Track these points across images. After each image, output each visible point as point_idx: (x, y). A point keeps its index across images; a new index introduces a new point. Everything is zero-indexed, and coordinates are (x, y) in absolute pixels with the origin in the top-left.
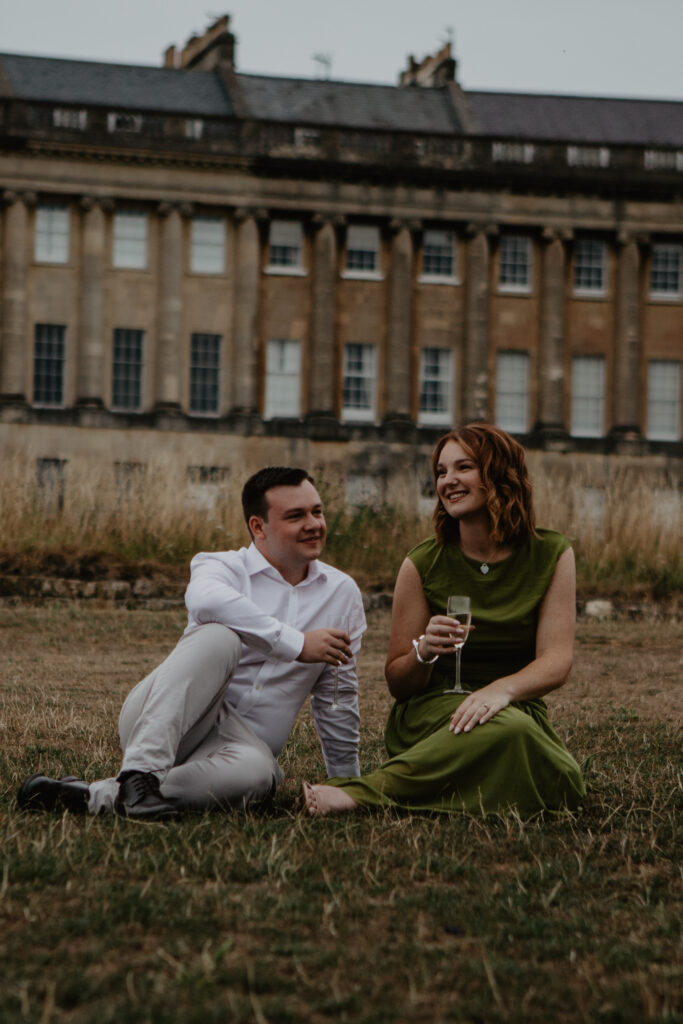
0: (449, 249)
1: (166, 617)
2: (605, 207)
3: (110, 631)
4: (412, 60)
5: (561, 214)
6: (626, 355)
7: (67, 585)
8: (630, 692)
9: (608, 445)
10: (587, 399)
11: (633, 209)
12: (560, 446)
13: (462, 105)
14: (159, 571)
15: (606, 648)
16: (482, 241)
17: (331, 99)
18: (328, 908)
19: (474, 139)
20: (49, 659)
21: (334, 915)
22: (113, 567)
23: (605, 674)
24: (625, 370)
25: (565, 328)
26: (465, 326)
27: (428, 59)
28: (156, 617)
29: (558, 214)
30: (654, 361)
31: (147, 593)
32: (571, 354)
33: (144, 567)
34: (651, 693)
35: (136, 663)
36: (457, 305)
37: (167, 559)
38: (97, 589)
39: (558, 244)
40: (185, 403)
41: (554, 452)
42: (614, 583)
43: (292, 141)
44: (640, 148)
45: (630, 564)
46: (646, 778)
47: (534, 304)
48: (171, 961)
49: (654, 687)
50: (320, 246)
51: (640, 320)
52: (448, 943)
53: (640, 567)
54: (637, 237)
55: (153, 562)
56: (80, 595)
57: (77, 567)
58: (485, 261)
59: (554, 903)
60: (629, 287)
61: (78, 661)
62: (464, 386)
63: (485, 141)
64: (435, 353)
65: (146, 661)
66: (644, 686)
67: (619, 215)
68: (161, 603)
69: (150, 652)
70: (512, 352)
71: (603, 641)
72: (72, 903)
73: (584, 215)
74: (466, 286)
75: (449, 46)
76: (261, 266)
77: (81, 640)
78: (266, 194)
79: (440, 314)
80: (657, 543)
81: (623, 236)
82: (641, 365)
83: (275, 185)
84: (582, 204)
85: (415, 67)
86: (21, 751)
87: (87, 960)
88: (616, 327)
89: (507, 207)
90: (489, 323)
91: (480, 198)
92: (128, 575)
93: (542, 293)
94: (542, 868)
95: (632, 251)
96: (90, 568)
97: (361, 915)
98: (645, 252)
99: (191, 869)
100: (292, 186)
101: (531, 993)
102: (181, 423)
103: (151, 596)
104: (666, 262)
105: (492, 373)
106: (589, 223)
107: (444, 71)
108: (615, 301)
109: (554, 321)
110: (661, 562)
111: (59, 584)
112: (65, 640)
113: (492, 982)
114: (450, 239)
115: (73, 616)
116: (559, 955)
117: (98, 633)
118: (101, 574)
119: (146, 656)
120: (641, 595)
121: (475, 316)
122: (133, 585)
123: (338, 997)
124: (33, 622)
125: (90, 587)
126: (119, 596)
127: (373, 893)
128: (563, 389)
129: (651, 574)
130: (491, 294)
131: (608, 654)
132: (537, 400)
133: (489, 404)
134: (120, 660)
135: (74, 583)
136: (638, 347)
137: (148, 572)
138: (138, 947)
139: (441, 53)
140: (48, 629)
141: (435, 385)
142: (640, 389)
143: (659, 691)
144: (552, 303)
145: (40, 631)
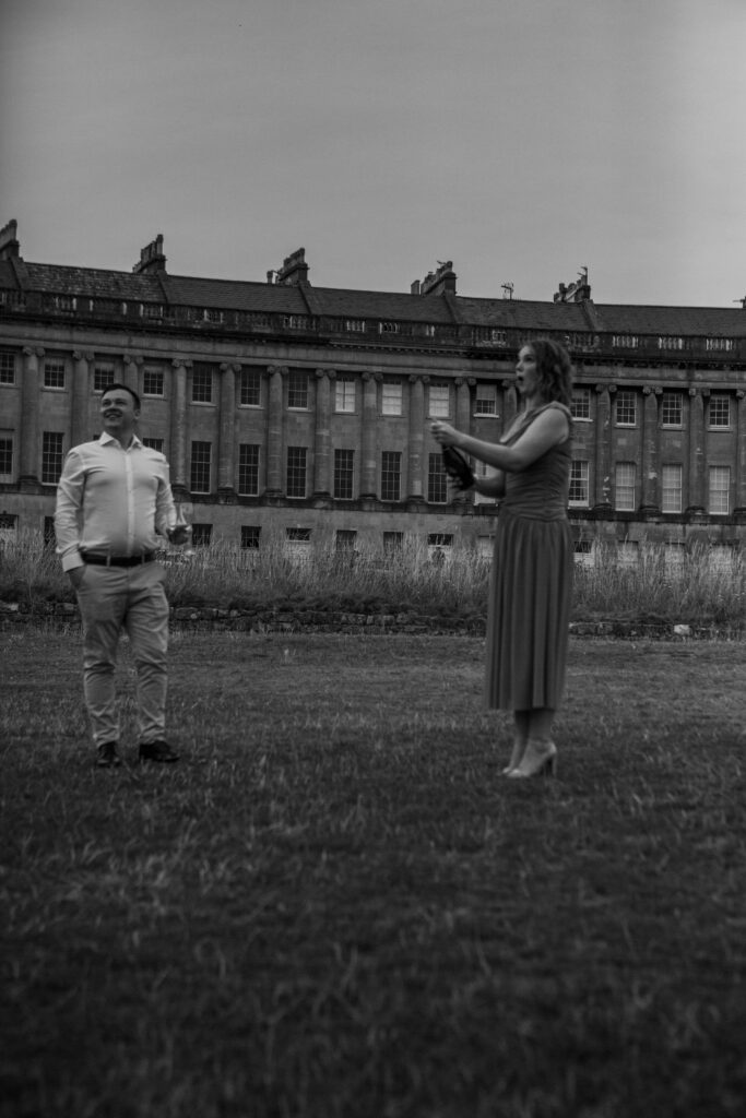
0: (586, 401)
1: (416, 640)
2: (682, 374)
3: (382, 650)
4: (562, 286)
5: (655, 379)
6: (695, 463)
7: (357, 618)
8: (704, 695)
9: (685, 518)
10: (671, 490)
11: (698, 375)
12: (656, 519)
13: (593, 314)
14: (412, 609)
15: (687, 659)
16: (606, 394)
17: (513, 311)
18: (523, 875)
19: (599, 334)
20: (346, 670)
21: (527, 879)
22: (384, 606)
23: (688, 681)
24: (695, 473)
25: (657, 448)
26: (596, 447)
27: (571, 285)
28: (410, 639)
29: (653, 379)
30: (713, 467)
31: (405, 622)
32: (661, 464)
33: (402, 606)
34: (717, 696)
35: (399, 674)
36: (591, 435)
37: (416, 601)
38: (374, 620)
39: (653, 395)
40: (426, 496)
41: (652, 524)
42: (691, 614)
43: (490, 338)
44: (703, 338)
45: (701, 602)
46: (717, 767)
47: (638, 433)
48: (427, 917)
49: (718, 692)
50: (507, 400)
51: (703, 443)
52: (599, 901)
53: (707, 603)
54: (701, 391)
55: (408, 603)
56: (365, 624)
57: (363, 606)
58: (609, 408)
59: (664, 869)
60: (697, 422)
61: (364, 673)
62: (595, 484)
63: (608, 335)
64: (578, 464)
65: (405, 672)
66: (712, 691)
67: (690, 379)
68: (413, 628)
69: (407, 665)
70: (625, 463)
71: (686, 655)
72: (366, 870)
73: (669, 379)
74: (596, 422)
75: (585, 278)
76: (471, 413)
77: (365, 656)
78: (473, 369)
79: (581, 441)
80: (717, 588)
81: (693, 391)
82: (704, 470)
83: (478, 364)
84: (667, 373)
85: (564, 291)
86: (330, 743)
87: (375, 916)
88: (689, 448)
89: (622, 375)
90: (610, 445)
91: (605, 370)
92: (393, 611)
93: (643, 427)
94: (655, 840)
95: (699, 399)
96: (370, 607)
97: (543, 879)
98: (706, 400)
99: (437, 843)
100: (489, 364)
101: (653, 943)
102: (424, 509)
103: (407, 624)
104: (720, 407)
105: (613, 476)
106: (672, 384)
107: (582, 293)
108: (688, 431)
109: (651, 443)
110: (720, 600)
111: (351, 617)
112: (356, 656)
113: (627, 934)
114: (586, 394)
115: (360, 640)
116: (667, 911)
117: (375, 652)
118: (377, 610)
119: (406, 669)
120: (708, 621)
121: (602, 442)
122: (396, 617)
123: (531, 944)
124: (336, 644)
125: (370, 618)
126: (388, 624)
127: (551, 861)
128: (656, 484)
129: (713, 608)
130: (611, 427)
131: (688, 664)
132: (640, 492)
133: (611, 495)
134: (389, 671)
135: (360, 616)
136: (702, 458)
137: (405, 609)
138: (406, 905)
139: (579, 282)
140: (345, 650)
141: (578, 483)
142: (704, 484)
143: (722, 695)
144: (649, 432)
145: (340, 651)
